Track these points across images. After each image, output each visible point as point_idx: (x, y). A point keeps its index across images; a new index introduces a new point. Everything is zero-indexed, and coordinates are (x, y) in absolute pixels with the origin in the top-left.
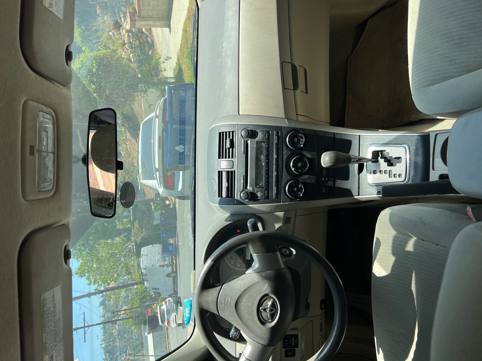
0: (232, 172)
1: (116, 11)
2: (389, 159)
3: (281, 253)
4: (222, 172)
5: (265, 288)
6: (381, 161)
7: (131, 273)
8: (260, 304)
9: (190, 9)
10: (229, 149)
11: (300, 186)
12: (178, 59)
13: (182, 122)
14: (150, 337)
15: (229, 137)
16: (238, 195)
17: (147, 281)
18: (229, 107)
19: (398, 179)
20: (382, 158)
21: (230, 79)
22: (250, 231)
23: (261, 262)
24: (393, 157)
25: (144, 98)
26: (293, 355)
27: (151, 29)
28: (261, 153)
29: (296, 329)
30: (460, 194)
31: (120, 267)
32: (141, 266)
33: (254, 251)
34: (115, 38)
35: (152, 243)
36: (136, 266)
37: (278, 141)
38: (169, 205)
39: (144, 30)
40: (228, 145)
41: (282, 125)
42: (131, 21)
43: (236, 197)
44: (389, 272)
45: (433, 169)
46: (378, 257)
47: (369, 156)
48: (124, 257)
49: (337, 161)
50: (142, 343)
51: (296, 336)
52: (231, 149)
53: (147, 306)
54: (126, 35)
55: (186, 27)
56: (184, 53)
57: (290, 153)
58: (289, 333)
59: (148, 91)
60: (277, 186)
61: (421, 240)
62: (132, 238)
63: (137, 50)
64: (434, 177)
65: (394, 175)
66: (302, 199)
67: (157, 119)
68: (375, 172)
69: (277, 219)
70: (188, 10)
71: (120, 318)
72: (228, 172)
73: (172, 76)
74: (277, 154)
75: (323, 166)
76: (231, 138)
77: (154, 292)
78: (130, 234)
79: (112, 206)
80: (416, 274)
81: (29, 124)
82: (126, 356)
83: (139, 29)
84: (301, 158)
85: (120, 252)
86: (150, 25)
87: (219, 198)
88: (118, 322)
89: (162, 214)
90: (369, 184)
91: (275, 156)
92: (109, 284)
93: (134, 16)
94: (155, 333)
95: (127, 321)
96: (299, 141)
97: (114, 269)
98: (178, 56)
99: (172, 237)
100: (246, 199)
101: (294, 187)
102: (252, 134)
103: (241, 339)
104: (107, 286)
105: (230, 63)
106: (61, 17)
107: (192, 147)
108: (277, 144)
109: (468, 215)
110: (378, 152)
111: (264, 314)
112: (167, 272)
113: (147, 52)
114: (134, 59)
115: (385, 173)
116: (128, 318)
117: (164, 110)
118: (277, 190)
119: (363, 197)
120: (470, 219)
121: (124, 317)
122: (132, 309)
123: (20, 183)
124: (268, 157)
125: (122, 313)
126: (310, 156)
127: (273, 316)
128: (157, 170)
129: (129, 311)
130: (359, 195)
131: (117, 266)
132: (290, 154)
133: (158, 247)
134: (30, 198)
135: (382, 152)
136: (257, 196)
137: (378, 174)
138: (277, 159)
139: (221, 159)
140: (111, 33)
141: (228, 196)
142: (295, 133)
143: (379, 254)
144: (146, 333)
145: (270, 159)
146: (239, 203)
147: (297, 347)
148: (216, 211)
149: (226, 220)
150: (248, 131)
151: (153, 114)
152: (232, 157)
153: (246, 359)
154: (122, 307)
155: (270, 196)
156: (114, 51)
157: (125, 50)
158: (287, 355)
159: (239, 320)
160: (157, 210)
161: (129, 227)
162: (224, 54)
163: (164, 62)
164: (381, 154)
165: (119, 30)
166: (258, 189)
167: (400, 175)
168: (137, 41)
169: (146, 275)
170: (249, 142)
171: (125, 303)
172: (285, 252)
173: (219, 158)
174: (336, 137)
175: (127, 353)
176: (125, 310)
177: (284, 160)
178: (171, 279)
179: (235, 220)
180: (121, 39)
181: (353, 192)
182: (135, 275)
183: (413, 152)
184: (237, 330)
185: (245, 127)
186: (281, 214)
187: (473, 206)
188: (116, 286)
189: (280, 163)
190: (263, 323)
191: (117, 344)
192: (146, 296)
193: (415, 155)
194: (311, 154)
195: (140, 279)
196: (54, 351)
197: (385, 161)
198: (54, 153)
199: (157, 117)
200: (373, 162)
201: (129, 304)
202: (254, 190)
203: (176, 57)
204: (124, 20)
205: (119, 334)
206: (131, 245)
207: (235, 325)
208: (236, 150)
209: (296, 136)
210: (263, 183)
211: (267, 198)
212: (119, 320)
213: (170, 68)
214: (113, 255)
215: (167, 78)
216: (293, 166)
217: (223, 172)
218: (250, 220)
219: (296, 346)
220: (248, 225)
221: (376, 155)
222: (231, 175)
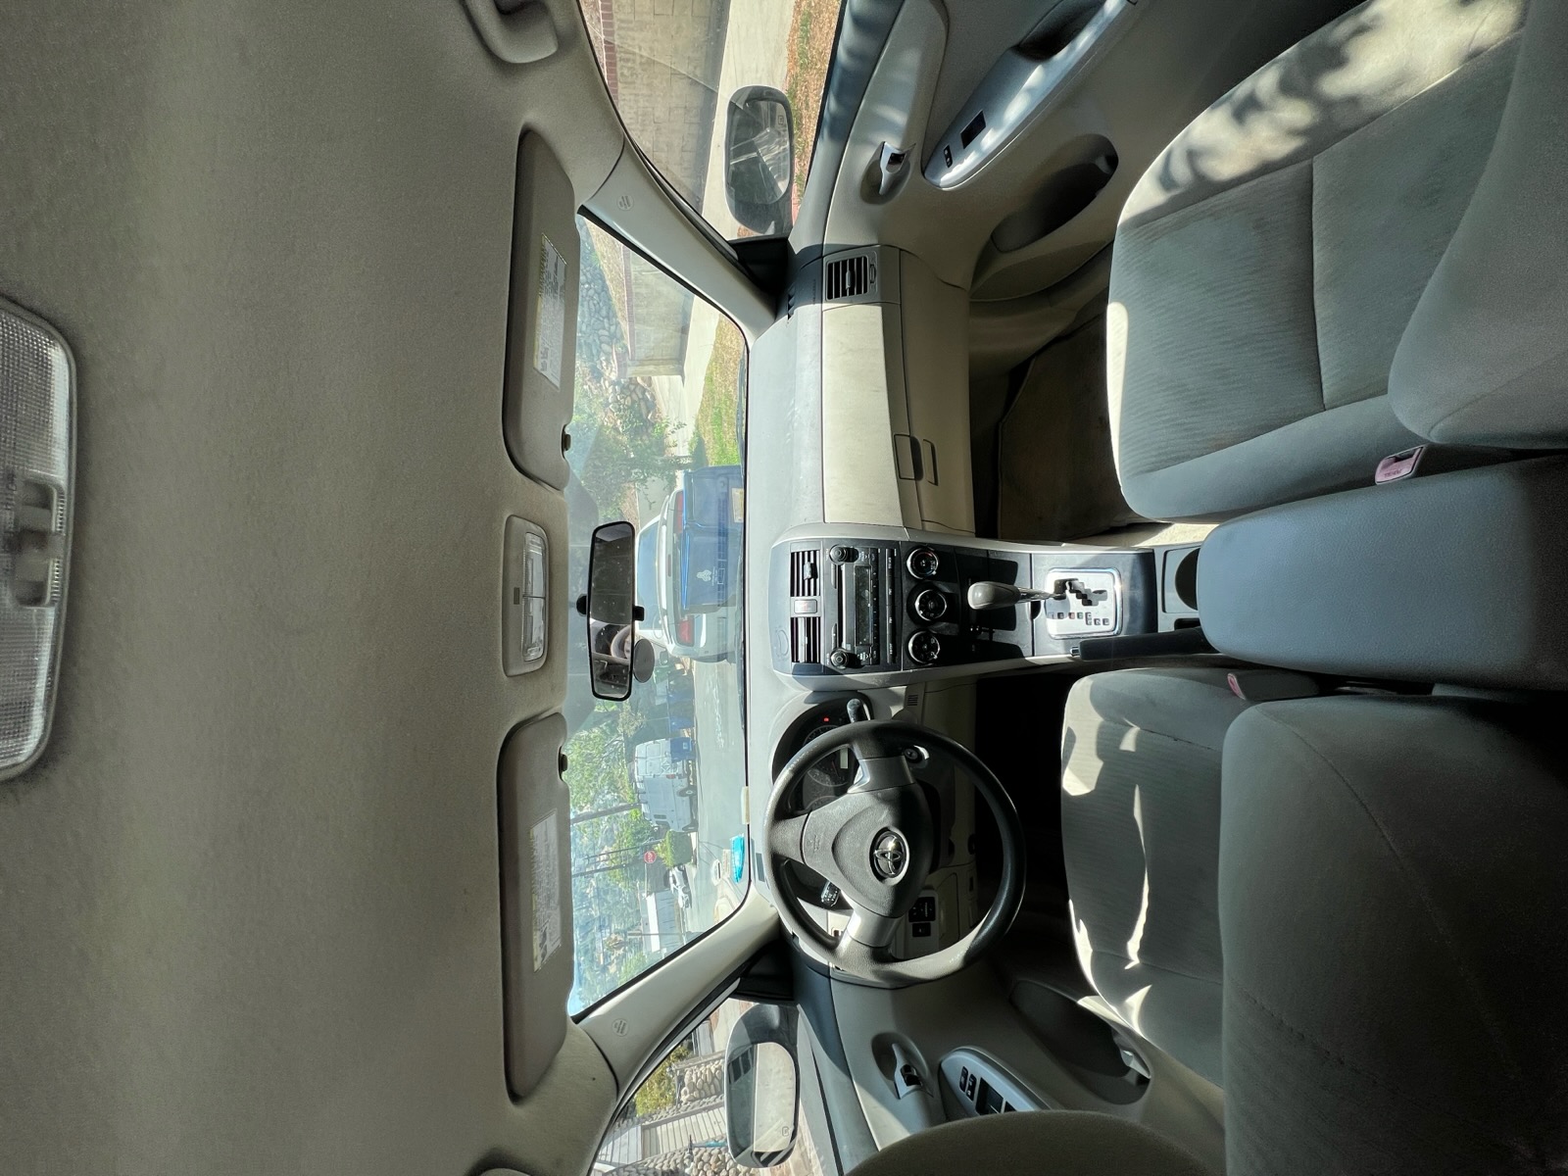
0: (814, 619)
1: (594, 352)
2: (1083, 593)
3: (908, 760)
4: (797, 619)
5: (884, 817)
6: (1071, 597)
7: (617, 788)
8: (875, 845)
9: (717, 345)
10: (809, 580)
11: (934, 640)
12: (697, 427)
13: (723, 533)
14: (651, 901)
15: (809, 560)
16: (826, 658)
17: (646, 803)
18: (806, 511)
19: (1102, 628)
20: (1071, 591)
21: (807, 464)
22: (852, 720)
23: (875, 772)
24: (1093, 590)
25: (641, 493)
26: (927, 933)
27: (650, 378)
28: (865, 586)
29: (929, 888)
30: (1218, 652)
31: (600, 779)
32: (636, 776)
33: (863, 753)
34: (593, 395)
35: (654, 738)
36: (626, 777)
37: (893, 565)
38: (682, 671)
39: (639, 380)
40: (807, 574)
41: (899, 539)
42: (619, 366)
43: (822, 663)
44: (1093, 788)
45: (1164, 610)
46: (1071, 761)
47: (1050, 589)
48: (607, 761)
49: (996, 598)
50: (638, 911)
51: (931, 901)
52: (812, 580)
53: (646, 845)
54: (610, 390)
55: (712, 373)
56: (707, 416)
57: (913, 585)
58: (925, 894)
59: (648, 479)
60: (893, 642)
61: (1147, 730)
62: (620, 730)
63: (628, 413)
64: (1166, 624)
65: (1095, 620)
66: (936, 663)
67: (664, 527)
68: (1060, 615)
69: (895, 699)
70: (714, 346)
71: (598, 868)
72: (808, 619)
73: (687, 454)
74: (893, 587)
75: (973, 606)
76: (812, 561)
77: (657, 822)
78: (615, 722)
79: (625, 682)
80: (1140, 789)
81: (513, 554)
82: (611, 934)
83: (631, 379)
84: (933, 595)
85: (599, 753)
86: (651, 372)
87: (794, 664)
88: (596, 875)
89: (670, 689)
90: (1050, 635)
91: (889, 592)
92: (581, 808)
93: (624, 359)
94: (660, 895)
95: (612, 873)
96: (928, 565)
97: (590, 782)
98: (697, 420)
99: (687, 727)
100: (842, 664)
101: (923, 644)
102: (849, 555)
103: (841, 906)
104: (579, 813)
105: (806, 437)
106: (557, 383)
107: (738, 576)
108: (892, 571)
109: (1230, 689)
110: (1065, 581)
111: (882, 862)
112: (680, 788)
113: (644, 417)
114: (623, 427)
115: (1078, 617)
116: (614, 868)
117: (677, 512)
118: (894, 649)
119: (1040, 658)
120: (1235, 694)
121: (605, 866)
122: (620, 851)
123: (501, 649)
124: (876, 593)
125: (602, 858)
126: (947, 590)
127: (897, 865)
128: (665, 612)
129: (614, 855)
130: (1033, 655)
131: (596, 777)
132: (915, 587)
133: (664, 744)
134: (513, 672)
135: (1071, 581)
136: (860, 661)
137: (1067, 619)
138: (892, 597)
139: (795, 598)
140: (586, 387)
141: (809, 660)
142: (922, 551)
143: (1073, 756)
144: (644, 895)
145: (880, 596)
146: (828, 671)
147: (933, 919)
148: (787, 685)
149: (806, 702)
150: (842, 549)
151: (658, 518)
152: (815, 594)
153: (853, 939)
154: (603, 848)
155: (882, 659)
156: (590, 416)
157: (610, 414)
158: (916, 934)
159: (840, 873)
160: (662, 680)
161: (613, 711)
162: (796, 424)
163: (673, 432)
164: (1070, 584)
165: (599, 382)
166: (861, 647)
167: (1105, 621)
168: (629, 398)
169: (644, 793)
170: (843, 568)
171: (608, 841)
172: (910, 755)
173: (792, 594)
174: (992, 556)
175: (613, 929)
176: (608, 853)
177: (905, 597)
178: (686, 799)
179: (824, 700)
180: (603, 395)
181: (1023, 650)
182: (625, 792)
183: (1127, 581)
184: (833, 889)
185: (835, 543)
186: (901, 690)
187: (1239, 673)
188: (593, 811)
189: (898, 604)
190: (881, 877)
191: (593, 912)
192: (643, 829)
193: (1131, 586)
194: (949, 588)
195: (633, 799)
196: (547, 925)
197: (1078, 597)
198: (544, 598)
199: (665, 523)
200: (1056, 598)
201: (615, 842)
202: (853, 648)
203: (694, 422)
204: (607, 366)
205: (598, 896)
206: (618, 741)
207: (831, 879)
208: (820, 581)
209: (925, 557)
210: (870, 637)
211: (877, 664)
212: (597, 871)
213: (684, 441)
214: (589, 758)
215: (679, 458)
216: (920, 608)
217: (799, 620)
218: (852, 701)
219: (932, 916)
220: (849, 709)
221: (1061, 587)
222: (812, 625)
